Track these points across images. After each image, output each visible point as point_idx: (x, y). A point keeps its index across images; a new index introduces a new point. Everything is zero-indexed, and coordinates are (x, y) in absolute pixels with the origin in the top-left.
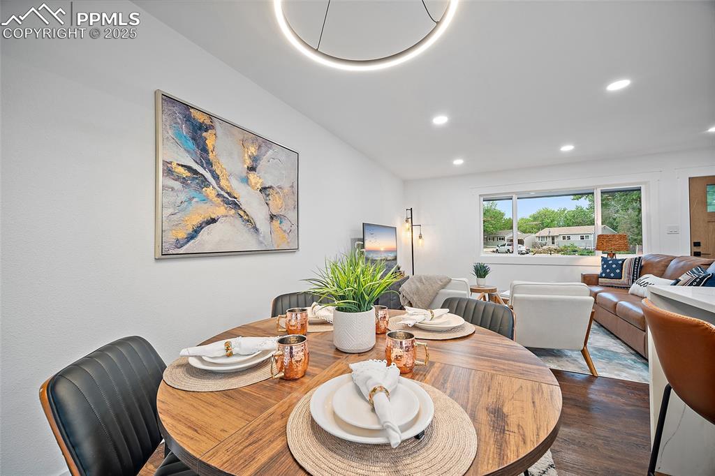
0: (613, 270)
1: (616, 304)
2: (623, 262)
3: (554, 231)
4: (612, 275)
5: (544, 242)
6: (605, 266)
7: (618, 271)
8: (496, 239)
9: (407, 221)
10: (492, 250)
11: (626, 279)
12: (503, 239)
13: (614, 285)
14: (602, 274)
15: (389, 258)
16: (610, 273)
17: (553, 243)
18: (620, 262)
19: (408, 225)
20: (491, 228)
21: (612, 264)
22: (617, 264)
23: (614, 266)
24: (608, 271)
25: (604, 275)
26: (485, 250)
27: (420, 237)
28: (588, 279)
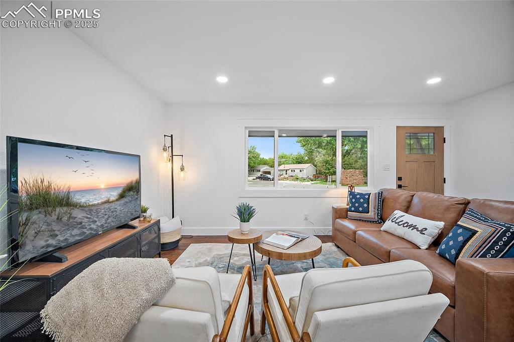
0: (361, 205)
1: (355, 232)
2: (369, 197)
3: (287, 167)
4: (361, 209)
5: (281, 173)
6: (354, 200)
7: (365, 205)
8: (255, 171)
9: (165, 149)
10: (252, 178)
11: (373, 213)
12: (259, 171)
13: (361, 219)
14: (351, 208)
15: (112, 199)
16: (358, 207)
17: (286, 174)
18: (367, 197)
19: (166, 155)
20: (252, 164)
21: (360, 198)
22: (364, 199)
23: (362, 200)
24: (357, 205)
25: (353, 209)
26: (249, 178)
27: (182, 169)
28: (339, 212)
